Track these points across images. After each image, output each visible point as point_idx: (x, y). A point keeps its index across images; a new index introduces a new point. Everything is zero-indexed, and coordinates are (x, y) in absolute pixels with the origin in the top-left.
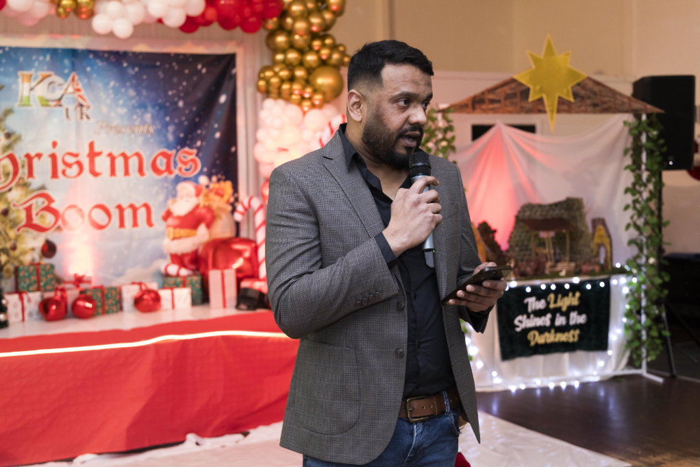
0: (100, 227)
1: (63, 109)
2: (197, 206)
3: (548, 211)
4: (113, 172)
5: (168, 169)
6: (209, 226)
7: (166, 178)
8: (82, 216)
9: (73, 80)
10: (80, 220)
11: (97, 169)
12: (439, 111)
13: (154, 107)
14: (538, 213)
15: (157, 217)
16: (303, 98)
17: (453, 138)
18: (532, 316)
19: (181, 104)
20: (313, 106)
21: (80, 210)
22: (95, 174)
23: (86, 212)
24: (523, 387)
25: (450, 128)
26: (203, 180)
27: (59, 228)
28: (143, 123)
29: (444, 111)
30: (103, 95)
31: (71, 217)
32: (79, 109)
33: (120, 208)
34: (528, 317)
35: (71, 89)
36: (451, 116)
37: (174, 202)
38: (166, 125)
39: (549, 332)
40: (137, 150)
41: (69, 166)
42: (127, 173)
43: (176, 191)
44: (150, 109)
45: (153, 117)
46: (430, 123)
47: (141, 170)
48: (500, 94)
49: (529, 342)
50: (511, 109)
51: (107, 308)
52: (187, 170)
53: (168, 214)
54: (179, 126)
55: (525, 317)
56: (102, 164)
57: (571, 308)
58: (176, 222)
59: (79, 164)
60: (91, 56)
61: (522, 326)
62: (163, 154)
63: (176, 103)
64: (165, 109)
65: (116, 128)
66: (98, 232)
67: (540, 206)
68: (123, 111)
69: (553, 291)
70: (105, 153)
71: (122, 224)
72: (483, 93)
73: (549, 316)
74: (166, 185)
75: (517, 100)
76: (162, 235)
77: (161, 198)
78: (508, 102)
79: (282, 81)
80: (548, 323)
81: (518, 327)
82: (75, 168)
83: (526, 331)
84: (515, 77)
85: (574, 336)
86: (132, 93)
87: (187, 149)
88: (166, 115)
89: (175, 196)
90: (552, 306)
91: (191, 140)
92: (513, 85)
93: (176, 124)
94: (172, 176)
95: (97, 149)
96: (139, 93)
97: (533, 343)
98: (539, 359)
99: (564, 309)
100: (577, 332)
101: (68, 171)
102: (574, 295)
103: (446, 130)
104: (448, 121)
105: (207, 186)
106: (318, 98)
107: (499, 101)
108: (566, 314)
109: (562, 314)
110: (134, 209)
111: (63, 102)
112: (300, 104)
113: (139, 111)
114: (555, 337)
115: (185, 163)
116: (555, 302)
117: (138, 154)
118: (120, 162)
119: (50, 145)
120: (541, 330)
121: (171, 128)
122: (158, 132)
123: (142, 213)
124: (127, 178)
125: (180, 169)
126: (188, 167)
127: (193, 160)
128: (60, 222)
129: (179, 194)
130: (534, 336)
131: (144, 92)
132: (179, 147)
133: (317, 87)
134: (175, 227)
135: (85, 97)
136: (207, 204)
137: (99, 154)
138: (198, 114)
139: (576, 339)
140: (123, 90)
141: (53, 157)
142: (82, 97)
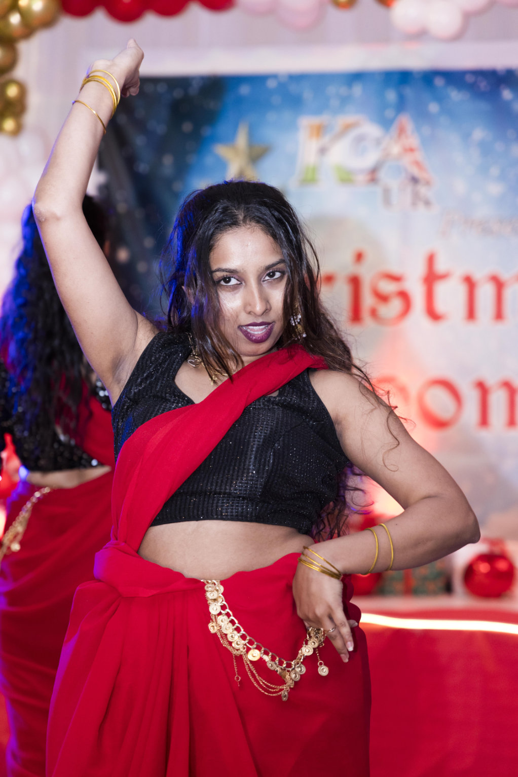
0: (441, 424)
1: (378, 190)
4: (471, 314)
9: (401, 129)
11: (440, 306)
21: (401, 388)
22: (433, 314)
23: (413, 391)
30: (458, 157)
32: (409, 189)
33: (482, 388)
35: (396, 149)
41: (383, 298)
42: (499, 315)
56: (450, 296)
59: (404, 296)
60: (439, 82)
65: (481, 223)
66: (435, 434)
68: (496, 189)
70: (459, 272)
71: (484, 420)
82: (396, 305)
95: (441, 266)
101: (383, 310)
110: (513, 393)
118: (486, 293)
119: (350, 259)
124: (500, 327)
135: (425, 163)
137: (443, 277)
140: (499, 146)
141: (355, 282)
142: (417, 164)
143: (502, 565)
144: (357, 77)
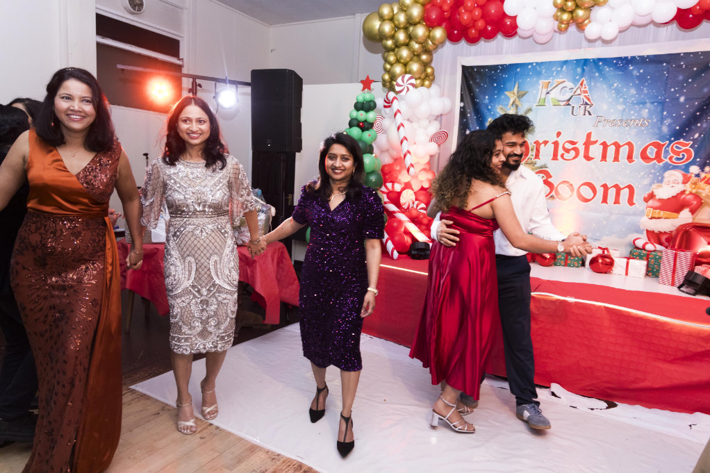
0: (587, 200)
1: (570, 107)
2: (683, 192)
4: (604, 157)
5: (658, 157)
6: (693, 212)
7: (654, 165)
8: (572, 190)
9: (582, 84)
10: (570, 193)
11: (591, 155)
13: (652, 103)
15: (638, 198)
19: (682, 99)
21: (571, 185)
22: (588, 158)
23: (575, 188)
26: (694, 169)
27: (552, 197)
28: (640, 117)
30: (606, 95)
31: (563, 190)
32: (583, 107)
33: (605, 186)
37: (659, 186)
38: (662, 120)
41: (567, 151)
42: (616, 159)
43: (663, 178)
44: (648, 105)
45: (650, 113)
47: (630, 157)
51: (569, 262)
52: (677, 159)
53: (652, 196)
54: (676, 119)
56: (596, 151)
58: (657, 204)
59: (576, 150)
60: (601, 63)
62: (654, 144)
63: (678, 98)
64: (664, 105)
65: (613, 121)
66: (584, 204)
68: (621, 107)
70: (600, 141)
71: (605, 200)
74: (653, 171)
76: (642, 214)
77: (646, 182)
82: (573, 153)
86: (633, 91)
87: (681, 141)
88: (663, 110)
89: (661, 181)
91: (687, 132)
93: (672, 118)
94: (661, 164)
95: (593, 138)
96: (640, 92)
101: (566, 155)
105: (698, 175)
110: (618, 189)
111: (571, 102)
113: (637, 107)
115: (678, 153)
117: (629, 144)
118: (611, 151)
119: (555, 135)
121: (667, 122)
122: (653, 125)
123: (625, 194)
124: (616, 163)
125: (671, 158)
126: (680, 156)
127: (685, 151)
128: (553, 193)
129: (665, 180)
131: (645, 91)
132: (673, 139)
134: (655, 208)
135: (590, 97)
136: (694, 191)
137: (596, 142)
138: (700, 109)
140: (625, 89)
141: (556, 144)
142: (587, 97)
143: (608, 260)
144: (566, 62)
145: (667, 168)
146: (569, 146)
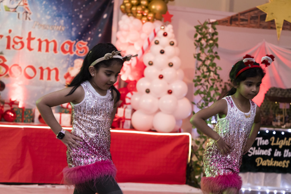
0: (30, 78)
1: (17, 13)
3: (286, 93)
4: (40, 49)
5: (70, 51)
7: (69, 55)
8: (21, 71)
10: (19, 73)
11: (32, 47)
12: (210, 23)
13: (66, 17)
14: (279, 94)
15: (61, 76)
16: (143, 16)
17: (217, 39)
18: (259, 148)
19: (81, 16)
20: (148, 20)
21: (20, 67)
22: (30, 49)
23: (23, 69)
24: (250, 190)
25: (215, 33)
27: (8, 76)
28: (59, 25)
29: (213, 24)
30: (39, 8)
31: (15, 70)
32: (25, 14)
33: (42, 69)
34: (257, 149)
35: (22, 4)
36: (216, 26)
37: (72, 69)
38: (71, 27)
39: (270, 159)
40: (54, 39)
41: (17, 43)
42: (47, 50)
43: (74, 64)
44: (63, 18)
45: (65, 23)
46: (204, 30)
47: (55, 50)
48: (248, 16)
49: (256, 163)
50: (253, 25)
51: (24, 119)
52: (81, 52)
53: (68, 75)
54: (79, 28)
55: (255, 148)
56: (34, 44)
57: (285, 147)
59: (22, 43)
61: (253, 153)
62: (68, 42)
63: (78, 16)
64: (72, 18)
65: (44, 26)
66: (28, 80)
67: (281, 89)
68: (48, 17)
69: (274, 135)
70: (37, 38)
71: (42, 78)
72: (237, 15)
73: (270, 150)
74: (68, 59)
75: (258, 20)
77: (65, 66)
78: (252, 21)
79: (132, 5)
80: (269, 154)
81: (250, 154)
82: (20, 45)
83: (255, 157)
84: (258, 7)
85: (286, 164)
86: (54, 8)
87: (82, 41)
88: (72, 22)
89: (72, 66)
90: (273, 144)
91: (85, 36)
92: (256, 12)
93: (77, 27)
94: (72, 55)
95: (32, 36)
96: (58, 9)
97: (258, 165)
98: (263, 175)
99: (281, 147)
100: (288, 162)
101: (16, 46)
102: (287, 139)
103: (213, 34)
104: (215, 29)
106: (151, 15)
107: (247, 20)
108: (282, 150)
109: (279, 150)
110: (49, 71)
111: (17, 10)
112: (141, 19)
113: (57, 18)
114: (273, 163)
115: (80, 49)
116: (275, 142)
117: (54, 41)
118: (44, 44)
119: (8, 31)
120: (265, 157)
121: (74, 29)
122: (67, 30)
123: (53, 73)
124: (47, 53)
125: (77, 52)
126: (82, 51)
127: (85, 48)
128: (8, 73)
129: (75, 65)
130: (260, 160)
131: (61, 9)
132: (77, 40)
133: (151, 10)
135: (29, 8)
137: (33, 39)
138: (90, 23)
139: (287, 166)
140: (50, 6)
141: (9, 38)
142: (27, 8)
145: (75, 57)
146: (18, 40)
